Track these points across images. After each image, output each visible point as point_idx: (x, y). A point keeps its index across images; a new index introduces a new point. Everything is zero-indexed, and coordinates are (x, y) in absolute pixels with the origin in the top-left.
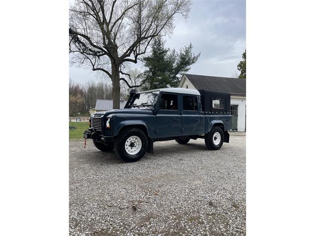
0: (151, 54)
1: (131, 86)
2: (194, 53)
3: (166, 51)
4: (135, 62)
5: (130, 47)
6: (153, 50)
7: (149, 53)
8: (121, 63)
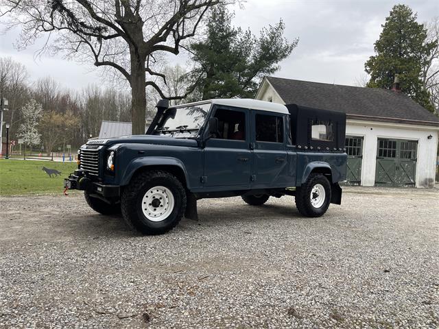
0: (206, 37)
1: (167, 96)
2: (286, 38)
3: (234, 34)
4: (176, 51)
5: (167, 24)
6: (210, 31)
7: (202, 35)
8: (149, 52)
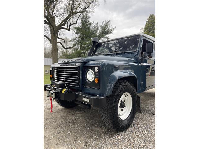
1: (65, 47)
4: (69, 30)
5: (65, 19)
6: (82, 22)
8: (57, 31)
